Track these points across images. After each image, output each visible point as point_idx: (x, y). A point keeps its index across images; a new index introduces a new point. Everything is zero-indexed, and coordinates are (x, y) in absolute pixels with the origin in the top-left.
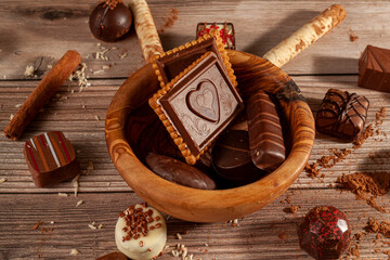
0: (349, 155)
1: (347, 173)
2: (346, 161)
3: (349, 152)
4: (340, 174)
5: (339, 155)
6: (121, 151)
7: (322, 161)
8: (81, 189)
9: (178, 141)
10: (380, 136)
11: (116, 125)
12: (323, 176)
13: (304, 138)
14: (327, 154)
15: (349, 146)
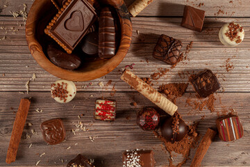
0: (167, 73)
1: (165, 83)
2: (166, 76)
3: (168, 70)
4: (161, 83)
5: (162, 72)
6: (34, 49)
7: (153, 76)
8: (31, 90)
9: (62, 45)
10: (187, 61)
11: (31, 33)
12: (152, 85)
13: (125, 43)
14: (157, 71)
15: (168, 66)
